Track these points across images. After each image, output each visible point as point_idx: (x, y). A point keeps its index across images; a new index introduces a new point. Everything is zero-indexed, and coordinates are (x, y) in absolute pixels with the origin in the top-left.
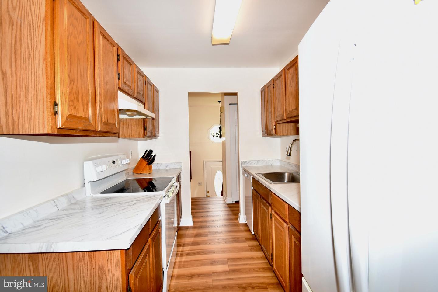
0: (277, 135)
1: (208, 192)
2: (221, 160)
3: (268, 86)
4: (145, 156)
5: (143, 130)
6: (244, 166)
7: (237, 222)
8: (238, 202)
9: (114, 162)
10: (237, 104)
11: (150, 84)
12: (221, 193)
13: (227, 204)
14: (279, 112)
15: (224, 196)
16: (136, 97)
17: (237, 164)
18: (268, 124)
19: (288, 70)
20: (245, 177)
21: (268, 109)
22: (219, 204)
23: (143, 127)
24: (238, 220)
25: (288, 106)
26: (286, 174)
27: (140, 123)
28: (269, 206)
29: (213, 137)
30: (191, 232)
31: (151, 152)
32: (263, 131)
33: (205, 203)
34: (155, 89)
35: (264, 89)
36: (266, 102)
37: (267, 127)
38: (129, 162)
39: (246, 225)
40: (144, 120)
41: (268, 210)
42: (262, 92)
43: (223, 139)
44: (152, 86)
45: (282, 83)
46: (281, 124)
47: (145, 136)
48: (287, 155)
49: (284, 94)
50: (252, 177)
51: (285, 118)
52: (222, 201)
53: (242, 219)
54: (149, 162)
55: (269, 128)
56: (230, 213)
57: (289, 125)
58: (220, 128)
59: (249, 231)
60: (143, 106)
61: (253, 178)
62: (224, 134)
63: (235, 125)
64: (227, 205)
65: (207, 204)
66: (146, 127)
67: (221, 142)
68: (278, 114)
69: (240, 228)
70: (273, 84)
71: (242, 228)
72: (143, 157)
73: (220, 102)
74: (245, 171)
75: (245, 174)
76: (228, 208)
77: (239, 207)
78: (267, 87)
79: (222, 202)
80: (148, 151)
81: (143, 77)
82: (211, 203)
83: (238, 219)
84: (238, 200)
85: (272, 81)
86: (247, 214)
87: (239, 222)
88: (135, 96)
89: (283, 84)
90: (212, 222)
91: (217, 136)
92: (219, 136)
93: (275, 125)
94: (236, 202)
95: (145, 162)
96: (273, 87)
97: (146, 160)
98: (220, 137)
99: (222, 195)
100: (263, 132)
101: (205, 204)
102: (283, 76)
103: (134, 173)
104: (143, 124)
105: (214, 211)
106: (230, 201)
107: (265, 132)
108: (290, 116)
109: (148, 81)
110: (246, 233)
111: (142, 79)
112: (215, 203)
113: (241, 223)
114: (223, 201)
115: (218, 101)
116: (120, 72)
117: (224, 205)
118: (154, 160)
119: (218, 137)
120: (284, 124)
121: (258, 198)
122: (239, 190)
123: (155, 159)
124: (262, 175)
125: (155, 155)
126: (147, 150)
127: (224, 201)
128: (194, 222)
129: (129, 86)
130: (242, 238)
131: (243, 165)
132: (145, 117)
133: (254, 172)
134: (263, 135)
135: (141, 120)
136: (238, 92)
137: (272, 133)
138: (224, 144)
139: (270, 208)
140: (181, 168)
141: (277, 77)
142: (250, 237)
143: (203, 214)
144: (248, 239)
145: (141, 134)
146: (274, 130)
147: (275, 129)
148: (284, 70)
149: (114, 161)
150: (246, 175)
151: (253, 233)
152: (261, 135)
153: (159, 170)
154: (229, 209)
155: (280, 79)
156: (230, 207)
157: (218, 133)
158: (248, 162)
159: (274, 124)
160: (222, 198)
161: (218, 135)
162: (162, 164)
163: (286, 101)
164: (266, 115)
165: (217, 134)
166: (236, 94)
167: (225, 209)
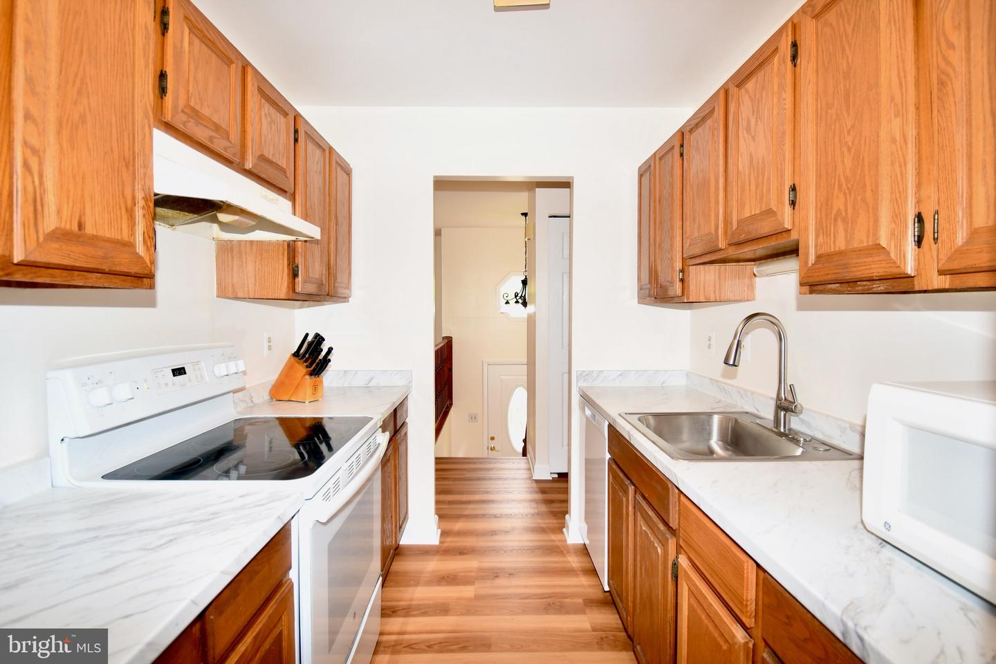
0: (688, 298)
1: (492, 439)
2: (525, 361)
3: (663, 156)
4: (302, 351)
5: (289, 274)
6: (583, 384)
7: (560, 541)
8: (564, 477)
9: (179, 372)
10: (569, 217)
11: (319, 146)
12: (523, 444)
13: (537, 481)
14: (699, 228)
15: (528, 455)
16: (255, 171)
17: (566, 376)
18: (659, 268)
19: (739, 86)
20: (587, 418)
21: (660, 223)
22: (515, 479)
23: (289, 265)
24: (563, 533)
25: (735, 204)
26: (716, 420)
27: (281, 256)
28: (668, 536)
29: (507, 303)
30: (433, 565)
31: (319, 339)
32: (640, 289)
33: (479, 475)
34: (337, 162)
35: (650, 166)
36: (655, 201)
37: (653, 275)
38: (242, 368)
39: (584, 551)
40: (291, 248)
41: (664, 544)
42: (641, 176)
43: (530, 308)
44: (324, 150)
45: (713, 135)
46: (702, 267)
47: (296, 296)
48: (726, 362)
49: (721, 169)
50: (607, 423)
51: (722, 245)
52: (523, 472)
53: (576, 531)
54: (312, 369)
55: (662, 279)
56: (543, 508)
57: (725, 269)
58: (525, 283)
59: (593, 572)
60: (289, 204)
61: (610, 426)
62: (533, 296)
63: (563, 274)
64: (534, 485)
65: (484, 479)
66: (297, 267)
67: (526, 316)
68: (696, 234)
69: (569, 562)
70: (682, 146)
71: (574, 561)
72: (296, 354)
73: (525, 215)
74: (587, 400)
75: (586, 408)
76: (537, 493)
77: (566, 491)
78: (660, 159)
79: (523, 474)
80: (310, 338)
81: (286, 114)
82: (494, 476)
83: (564, 530)
84: (565, 471)
85: (679, 137)
86: (590, 515)
87: (566, 541)
88: (249, 165)
89: (718, 136)
90: (492, 535)
91: (517, 302)
92: (520, 301)
93: (682, 271)
94: (560, 474)
95: (302, 368)
96: (682, 155)
97: (306, 361)
98: (525, 304)
99: (524, 453)
100: (643, 292)
101: (478, 479)
102: (719, 113)
103: (272, 398)
104: (289, 259)
105: (501, 502)
106: (544, 472)
107: (647, 291)
108: (743, 237)
109: (306, 132)
110: (584, 580)
111: (281, 119)
112: (505, 476)
113: (573, 545)
114: (526, 472)
115: (522, 214)
116: (169, 70)
117: (528, 484)
118: (326, 361)
119: (520, 305)
120: (712, 267)
121: (626, 492)
122: (569, 445)
123: (330, 361)
124: (639, 420)
125: (330, 350)
126: (307, 335)
127: (529, 472)
128: (444, 534)
129: (217, 128)
130: (572, 596)
131: (580, 384)
132: (294, 238)
133: (614, 409)
134: (642, 299)
135: (283, 245)
136: (573, 177)
137: (671, 293)
138: (531, 321)
139: (672, 543)
140: (408, 388)
141: (696, 121)
142: (595, 593)
143: (470, 510)
144: (590, 603)
145: (283, 290)
146: (678, 286)
147: (682, 280)
148: (722, 95)
149: (183, 368)
150: (588, 412)
151: (607, 588)
152: (636, 300)
153: (351, 388)
154: (539, 496)
155: (709, 122)
156: (543, 491)
157: (520, 295)
158: (595, 374)
159: (678, 265)
160: (521, 463)
161: (518, 298)
162: (356, 372)
163: (726, 190)
164: (652, 241)
165: (516, 297)
166: (566, 184)
167: (529, 496)
